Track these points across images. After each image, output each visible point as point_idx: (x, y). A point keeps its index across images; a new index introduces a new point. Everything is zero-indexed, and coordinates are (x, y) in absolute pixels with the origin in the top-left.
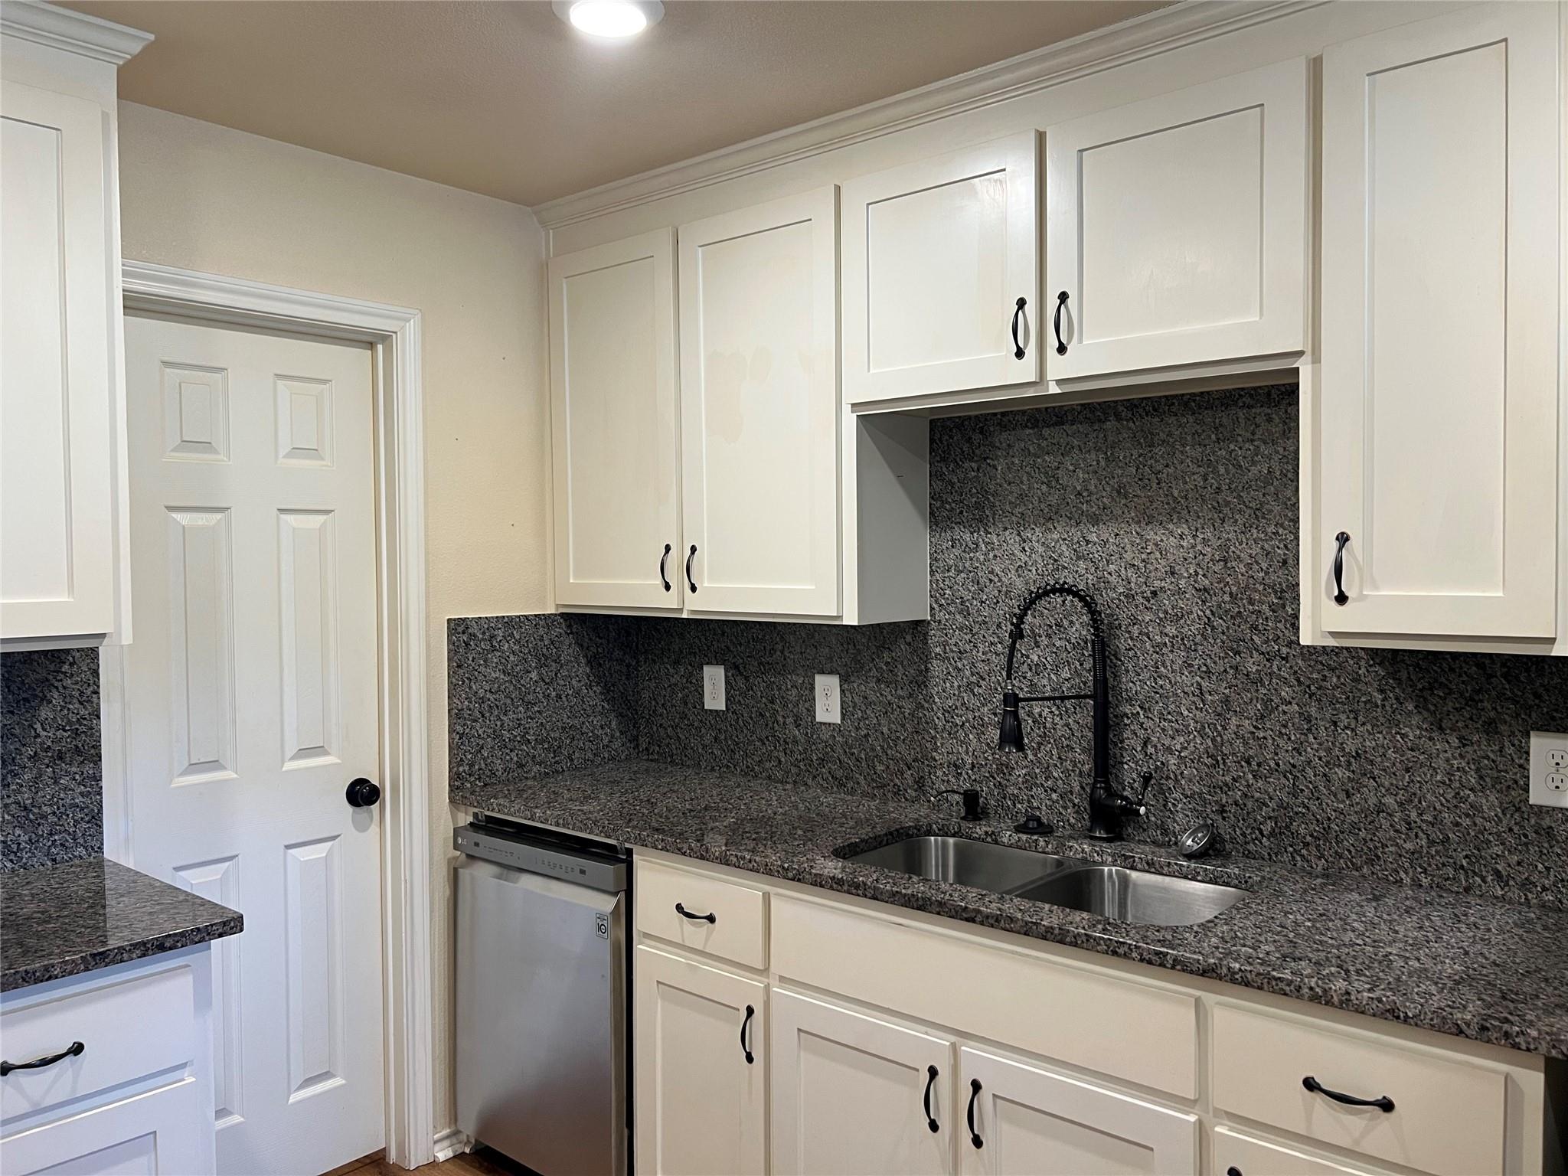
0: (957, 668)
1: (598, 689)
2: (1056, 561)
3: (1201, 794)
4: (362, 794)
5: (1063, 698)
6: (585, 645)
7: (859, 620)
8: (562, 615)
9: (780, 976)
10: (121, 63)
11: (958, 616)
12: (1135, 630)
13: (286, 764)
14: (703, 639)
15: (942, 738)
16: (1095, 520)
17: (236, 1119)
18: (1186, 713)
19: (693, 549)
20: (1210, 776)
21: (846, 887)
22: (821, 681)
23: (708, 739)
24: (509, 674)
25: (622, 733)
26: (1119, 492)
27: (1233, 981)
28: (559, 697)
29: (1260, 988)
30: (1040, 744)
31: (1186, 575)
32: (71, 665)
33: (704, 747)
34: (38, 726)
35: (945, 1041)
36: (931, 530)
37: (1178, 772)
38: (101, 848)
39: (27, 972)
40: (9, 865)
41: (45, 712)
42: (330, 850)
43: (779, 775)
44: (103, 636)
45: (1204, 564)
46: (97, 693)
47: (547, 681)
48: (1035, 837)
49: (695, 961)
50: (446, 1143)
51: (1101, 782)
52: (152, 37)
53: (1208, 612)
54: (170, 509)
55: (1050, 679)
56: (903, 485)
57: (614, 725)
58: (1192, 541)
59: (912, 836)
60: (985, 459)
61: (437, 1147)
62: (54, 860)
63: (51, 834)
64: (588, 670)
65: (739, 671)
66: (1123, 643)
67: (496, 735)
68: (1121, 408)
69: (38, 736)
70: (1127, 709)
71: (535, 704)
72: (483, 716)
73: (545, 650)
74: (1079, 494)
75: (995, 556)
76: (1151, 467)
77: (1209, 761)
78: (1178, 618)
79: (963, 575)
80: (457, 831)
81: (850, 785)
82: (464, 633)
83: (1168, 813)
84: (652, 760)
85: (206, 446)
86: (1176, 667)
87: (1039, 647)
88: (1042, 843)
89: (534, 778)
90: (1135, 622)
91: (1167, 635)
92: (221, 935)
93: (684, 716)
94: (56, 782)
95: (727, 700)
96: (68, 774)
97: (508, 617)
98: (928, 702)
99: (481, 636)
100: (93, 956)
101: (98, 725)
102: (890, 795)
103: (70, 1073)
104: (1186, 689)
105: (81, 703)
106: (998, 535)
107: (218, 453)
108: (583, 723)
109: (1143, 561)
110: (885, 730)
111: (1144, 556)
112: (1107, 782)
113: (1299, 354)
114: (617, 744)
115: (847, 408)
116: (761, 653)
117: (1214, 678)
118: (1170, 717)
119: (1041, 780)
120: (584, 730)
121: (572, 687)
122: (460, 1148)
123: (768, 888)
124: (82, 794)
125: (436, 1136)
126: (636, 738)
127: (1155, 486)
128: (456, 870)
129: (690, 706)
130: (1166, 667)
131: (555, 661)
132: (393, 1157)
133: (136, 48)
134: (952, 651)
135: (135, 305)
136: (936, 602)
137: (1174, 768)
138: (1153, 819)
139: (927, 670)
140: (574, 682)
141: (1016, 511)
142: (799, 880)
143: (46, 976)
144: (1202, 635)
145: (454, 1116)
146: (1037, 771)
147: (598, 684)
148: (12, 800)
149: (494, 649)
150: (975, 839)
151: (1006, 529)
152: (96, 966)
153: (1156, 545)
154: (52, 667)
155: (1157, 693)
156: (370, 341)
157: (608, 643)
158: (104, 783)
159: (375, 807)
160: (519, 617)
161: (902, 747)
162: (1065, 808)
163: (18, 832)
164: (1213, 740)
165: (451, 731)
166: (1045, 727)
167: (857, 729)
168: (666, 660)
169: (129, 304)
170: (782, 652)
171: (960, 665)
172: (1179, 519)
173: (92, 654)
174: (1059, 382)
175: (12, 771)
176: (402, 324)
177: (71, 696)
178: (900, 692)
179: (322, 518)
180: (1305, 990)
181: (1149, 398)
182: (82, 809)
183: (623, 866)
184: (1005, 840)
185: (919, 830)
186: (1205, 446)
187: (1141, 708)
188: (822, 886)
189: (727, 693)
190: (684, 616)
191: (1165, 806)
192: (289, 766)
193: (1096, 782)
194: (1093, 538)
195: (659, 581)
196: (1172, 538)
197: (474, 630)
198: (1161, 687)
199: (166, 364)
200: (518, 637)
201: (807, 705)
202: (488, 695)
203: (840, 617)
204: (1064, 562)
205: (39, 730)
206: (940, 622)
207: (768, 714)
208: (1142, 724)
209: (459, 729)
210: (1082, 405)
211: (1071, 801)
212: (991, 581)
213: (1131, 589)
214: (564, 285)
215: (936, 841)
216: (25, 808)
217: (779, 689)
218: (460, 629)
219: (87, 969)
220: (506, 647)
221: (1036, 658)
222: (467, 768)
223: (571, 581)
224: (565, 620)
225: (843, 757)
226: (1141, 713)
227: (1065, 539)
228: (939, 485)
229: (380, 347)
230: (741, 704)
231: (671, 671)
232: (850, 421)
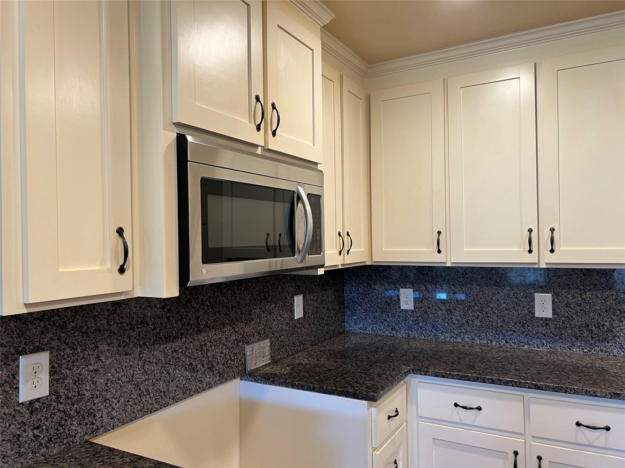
100: (614, 394)
152: (615, 398)
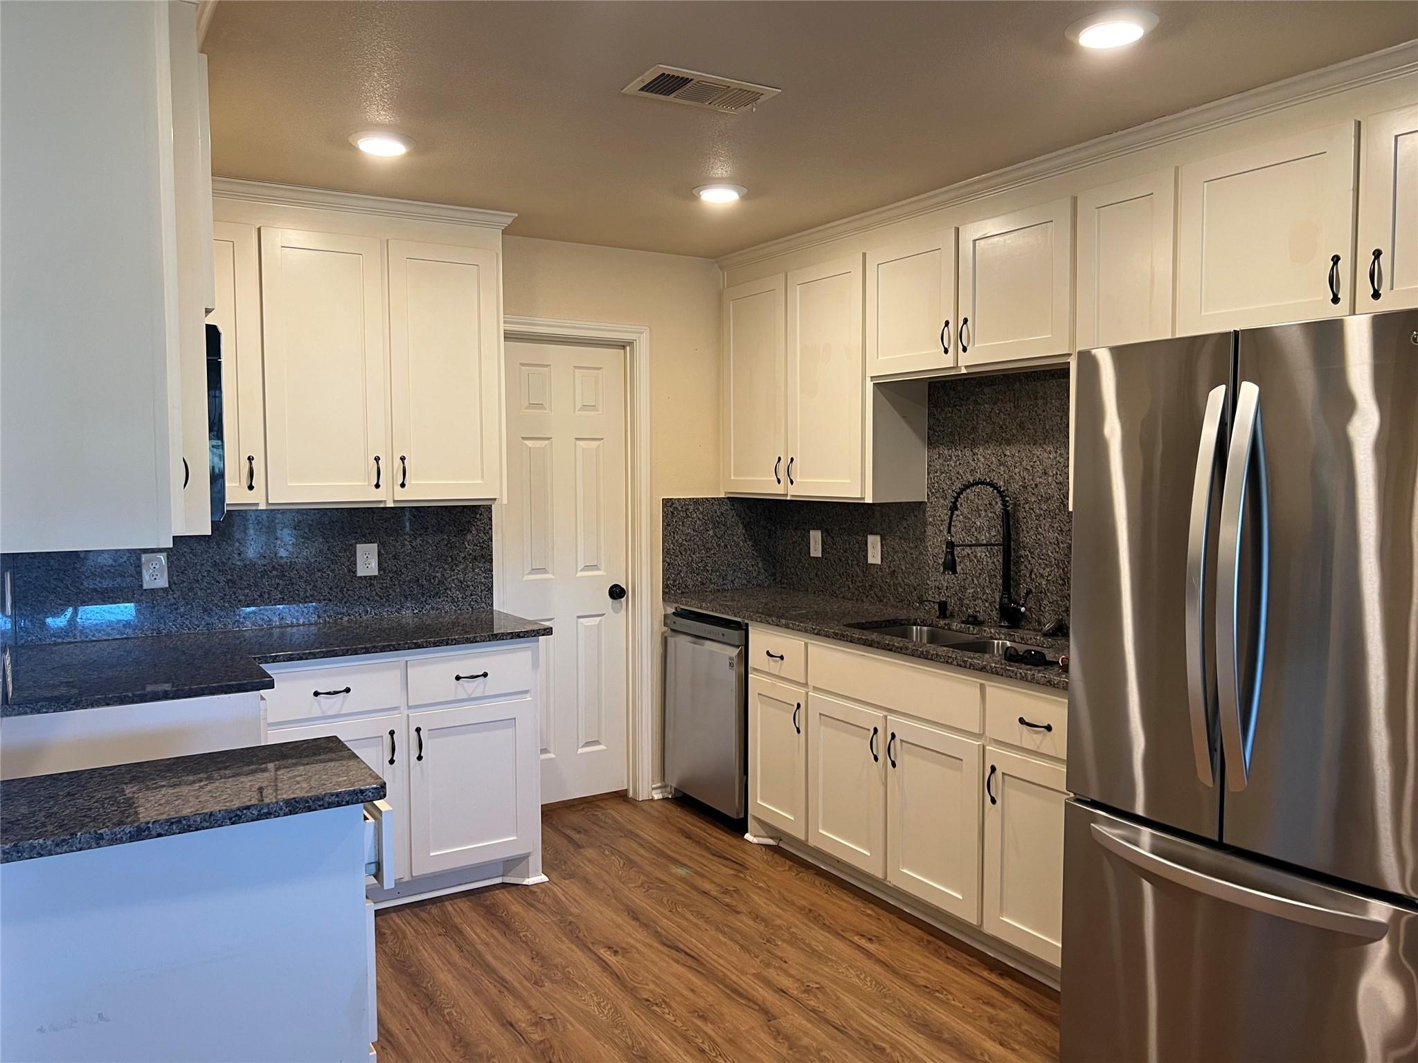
0: (940, 530)
1: (750, 543)
2: (990, 466)
3: (1057, 601)
4: (617, 593)
5: (992, 545)
6: (742, 516)
7: (873, 500)
8: (728, 498)
9: (814, 687)
10: (503, 228)
11: (941, 499)
12: (1027, 507)
13: (579, 573)
14: (810, 515)
15: (932, 572)
16: (1009, 443)
17: (552, 756)
18: (1050, 554)
19: (792, 459)
20: (1061, 590)
21: (839, 637)
22: (871, 538)
23: (812, 575)
24: (696, 531)
25: (765, 570)
26: (1020, 426)
27: (992, 673)
28: (726, 546)
29: (1002, 675)
30: (980, 574)
31: (1052, 474)
32: (480, 515)
33: (810, 579)
34: (466, 543)
35: (881, 714)
36: (928, 448)
37: (1046, 589)
38: (492, 604)
39: (467, 638)
40: (454, 608)
41: (469, 537)
42: (601, 621)
43: (849, 595)
44: (495, 499)
45: (1060, 469)
46: (491, 529)
47: (719, 536)
48: (968, 626)
49: (775, 681)
50: (659, 791)
51: (1005, 594)
52: (517, 215)
53: (1062, 496)
54: (524, 438)
55: (985, 536)
56: (908, 422)
57: (760, 566)
58: (1055, 455)
59: (904, 625)
60: (956, 406)
61: (654, 792)
62: (472, 608)
63: (471, 595)
64: (744, 531)
65: (829, 534)
66: (1021, 514)
67: (689, 565)
68: (1022, 377)
69: (466, 548)
70: (1022, 553)
71: (711, 549)
72: (681, 554)
73: (717, 519)
74: (1001, 427)
75: (960, 464)
76: (1036, 412)
77: (1061, 582)
78: (1048, 499)
79: (944, 475)
80: (666, 616)
81: (885, 600)
82: (671, 506)
83: (1041, 613)
84: (783, 588)
85: (540, 406)
86: (1046, 528)
87: (980, 517)
88: (971, 629)
89: (711, 592)
90: (1026, 499)
91: (1042, 509)
92: (543, 635)
93: (800, 561)
94: (473, 571)
95: (823, 551)
96: (478, 567)
97: (696, 499)
98: (925, 550)
99: (680, 509)
100: (492, 635)
101: (492, 544)
102: (905, 606)
103: (482, 686)
104: (1051, 541)
105: (484, 533)
106: (961, 451)
107: (546, 409)
108: (741, 562)
109: (1032, 466)
110: (904, 568)
111: (1032, 463)
112: (1010, 594)
113: (1070, 355)
114: (762, 577)
115: (868, 379)
116: (841, 523)
117: (1064, 534)
118: (1043, 557)
119: (980, 595)
120: (741, 567)
121: (734, 541)
122: (666, 795)
123: (807, 641)
124: (484, 577)
125: (654, 786)
126: (773, 574)
127: (1037, 422)
128: (666, 638)
129: (803, 554)
130: (1041, 528)
131: (724, 525)
132: (631, 794)
133: (509, 221)
134: (938, 520)
135: (509, 336)
136: (930, 491)
137: (1044, 586)
138: (1034, 616)
139: (925, 531)
140: (735, 538)
141: (971, 437)
142: (819, 635)
143: (474, 641)
144: (1059, 509)
145: (663, 777)
146: (979, 590)
147: (750, 540)
148: (455, 577)
149: (688, 516)
150: (939, 628)
151: (965, 448)
152: (493, 639)
153: (1038, 457)
154: (472, 515)
155: (1037, 543)
156: (623, 345)
157: (757, 516)
158: (494, 573)
159: (623, 600)
160: (702, 499)
161: (912, 578)
162: (992, 611)
163: (458, 593)
164: (1063, 570)
165: (664, 561)
166: (983, 564)
167: (889, 567)
168: (791, 527)
169: (507, 336)
170: (851, 522)
171: (941, 528)
172: (1049, 442)
173: (489, 508)
174: (966, 367)
175: (455, 564)
176: (639, 335)
177: (480, 530)
178: (911, 545)
179: (597, 443)
180: (1018, 675)
181: (1035, 372)
182: (484, 585)
183: (743, 632)
184: (954, 628)
185: (908, 622)
186: (1062, 400)
187: (1029, 552)
188: (829, 637)
189: (823, 546)
190: (789, 498)
191: (1040, 608)
192: (580, 574)
193: (1003, 594)
194: (1008, 453)
195: (775, 478)
196: (1045, 453)
197: (676, 504)
198: (1039, 539)
199: (522, 364)
200: (701, 510)
201: (864, 553)
202: (684, 542)
203: (864, 499)
204: (993, 467)
205: (467, 545)
206: (932, 503)
207: (843, 559)
208: (1029, 561)
209: (668, 560)
210: (1003, 375)
211: (995, 607)
212: (958, 478)
213: (1025, 483)
214: (731, 305)
215: (917, 629)
216: (461, 582)
217: (849, 544)
218: (669, 505)
219: (490, 641)
220: (695, 515)
221: (979, 524)
222: (672, 582)
223: (732, 478)
224: (730, 502)
225: (882, 585)
226: (1029, 555)
227: (994, 454)
228: (932, 421)
229: (628, 348)
230: (829, 553)
231: (794, 533)
232: (870, 386)
